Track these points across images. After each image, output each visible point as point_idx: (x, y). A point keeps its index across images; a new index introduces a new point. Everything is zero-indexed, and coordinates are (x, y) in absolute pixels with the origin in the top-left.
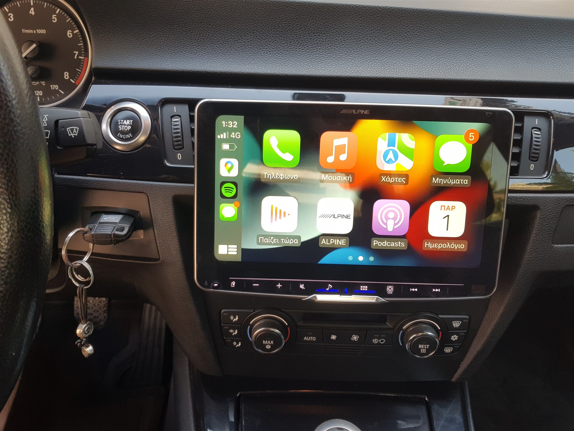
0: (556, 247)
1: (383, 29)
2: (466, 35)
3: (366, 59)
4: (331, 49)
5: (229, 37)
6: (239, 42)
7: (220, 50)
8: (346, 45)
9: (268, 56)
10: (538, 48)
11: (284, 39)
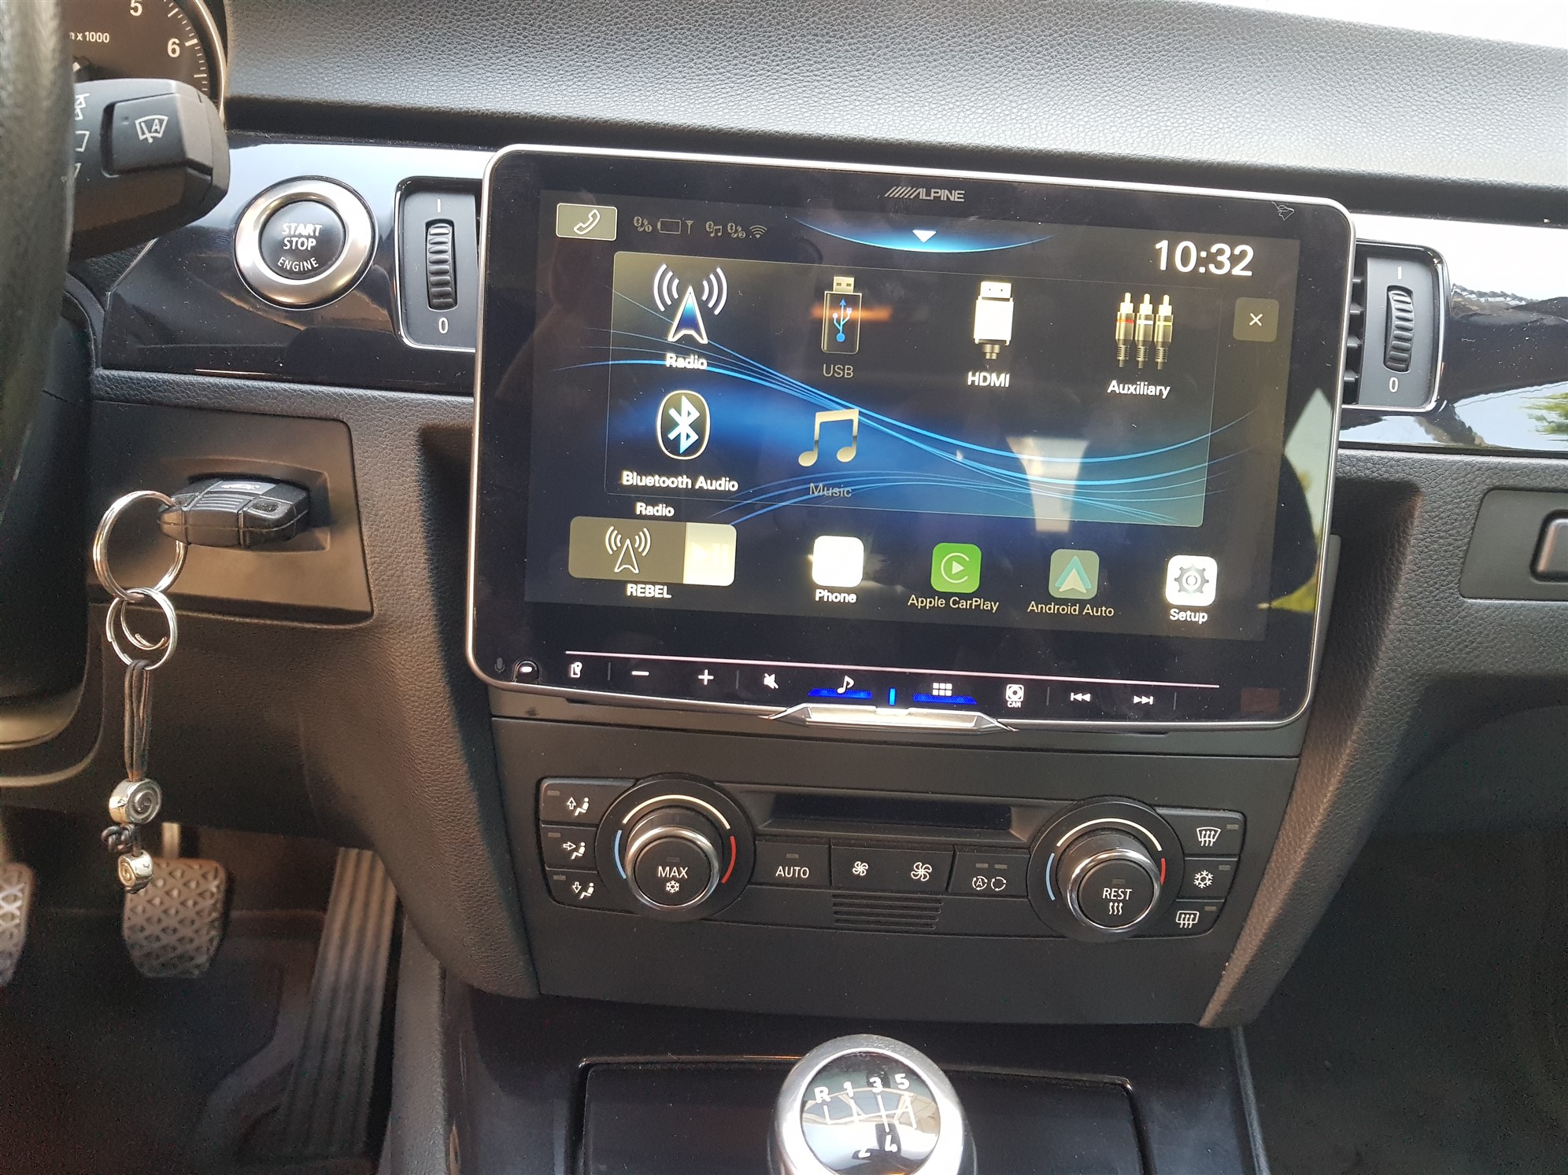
0: (1472, 605)
1: (994, 34)
2: (1209, 61)
3: (951, 106)
4: (860, 77)
5: (592, 35)
6: (620, 48)
7: (567, 64)
8: (900, 69)
9: (695, 85)
10: (1393, 101)
11: (738, 45)
